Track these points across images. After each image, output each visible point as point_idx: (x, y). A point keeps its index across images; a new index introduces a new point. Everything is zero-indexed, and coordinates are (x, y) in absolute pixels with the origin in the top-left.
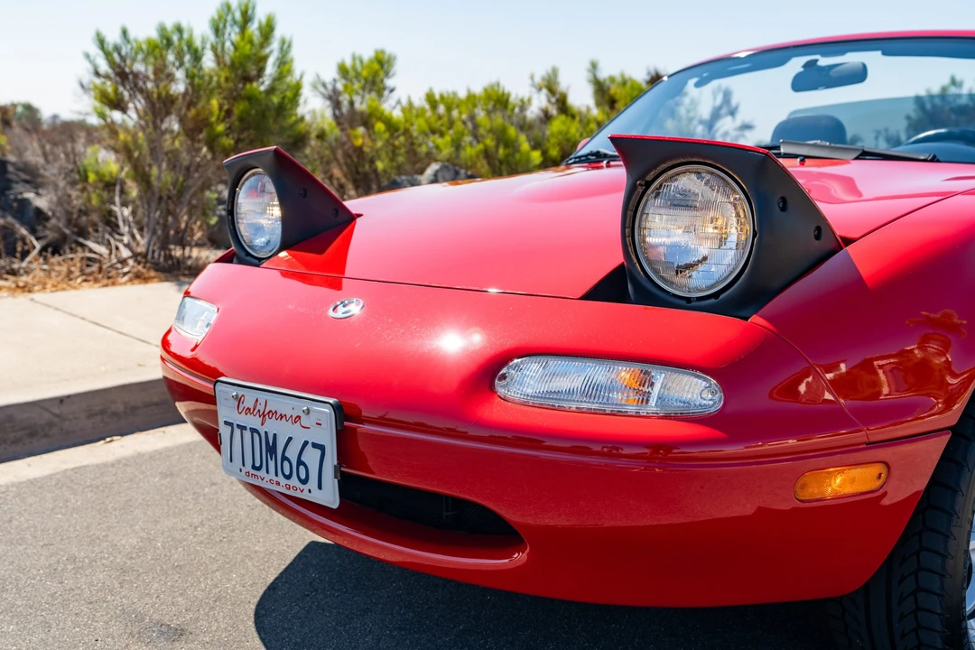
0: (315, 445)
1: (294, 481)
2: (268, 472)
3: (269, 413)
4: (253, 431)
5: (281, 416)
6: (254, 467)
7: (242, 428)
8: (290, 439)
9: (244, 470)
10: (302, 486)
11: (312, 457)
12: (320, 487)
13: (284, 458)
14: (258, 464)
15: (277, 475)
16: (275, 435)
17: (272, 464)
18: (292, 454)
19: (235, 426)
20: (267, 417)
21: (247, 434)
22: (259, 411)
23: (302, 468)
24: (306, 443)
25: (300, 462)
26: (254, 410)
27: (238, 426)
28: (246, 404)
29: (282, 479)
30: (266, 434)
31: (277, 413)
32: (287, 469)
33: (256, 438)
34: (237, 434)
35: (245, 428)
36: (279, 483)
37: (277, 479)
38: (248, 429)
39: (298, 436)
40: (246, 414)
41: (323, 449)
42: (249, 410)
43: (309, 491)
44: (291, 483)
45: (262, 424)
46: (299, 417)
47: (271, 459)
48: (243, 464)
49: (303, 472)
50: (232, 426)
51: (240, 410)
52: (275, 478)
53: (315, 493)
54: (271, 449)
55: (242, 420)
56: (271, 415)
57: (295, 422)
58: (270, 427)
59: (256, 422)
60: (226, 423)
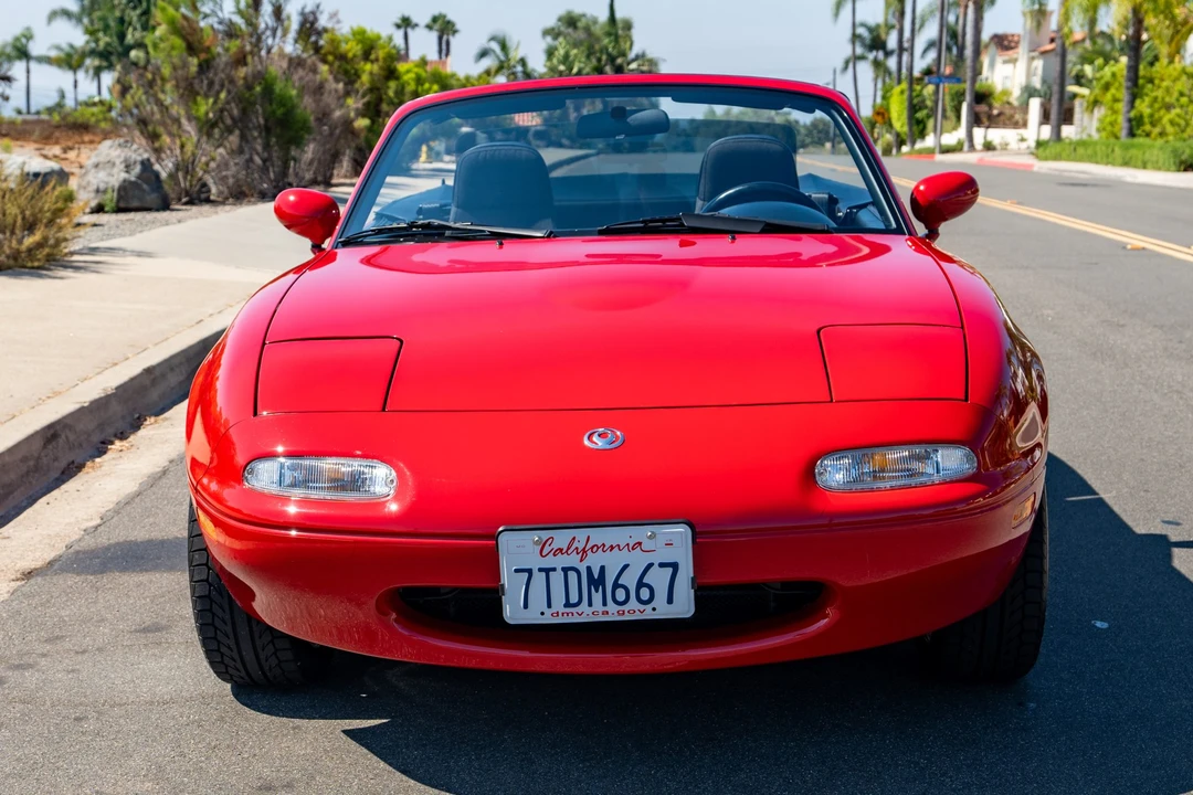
0: (662, 565)
1: (633, 604)
2: (590, 604)
3: (592, 548)
4: (565, 570)
5: (612, 548)
6: (568, 604)
7: (547, 571)
8: (626, 567)
9: (548, 612)
10: (642, 607)
11: (659, 579)
12: (670, 601)
13: (618, 585)
14: (574, 598)
15: (605, 604)
16: (602, 568)
17: (597, 597)
18: (630, 580)
19: (535, 572)
20: (589, 552)
21: (557, 578)
22: (577, 548)
23: (644, 590)
24: (650, 565)
25: (640, 584)
26: (568, 549)
27: (540, 570)
28: (555, 546)
29: (612, 607)
30: (589, 568)
31: (604, 545)
32: (621, 595)
33: (572, 576)
34: (539, 578)
35: (554, 569)
36: (607, 613)
37: (605, 609)
38: (559, 569)
39: (638, 562)
40: (555, 555)
41: (675, 566)
42: (561, 550)
43: (654, 609)
44: (626, 608)
45: (581, 561)
46: (640, 544)
47: (597, 591)
48: (549, 606)
49: (645, 594)
50: (530, 571)
51: (544, 553)
52: (602, 609)
53: (661, 610)
54: (597, 581)
55: (548, 562)
56: (595, 549)
57: (633, 549)
58: (595, 561)
59: (572, 560)
60: (517, 571)
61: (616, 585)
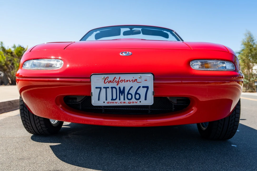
0: (143, 87)
1: (134, 100)
2: (120, 100)
3: (121, 81)
4: (112, 88)
5: (127, 81)
6: (112, 99)
7: (106, 88)
8: (132, 87)
9: (106, 102)
10: (136, 101)
11: (142, 91)
12: (146, 99)
14: (114, 98)
15: (124, 99)
16: (124, 88)
17: (122, 97)
18: (133, 92)
19: (102, 88)
20: (120, 82)
21: (109, 90)
22: (116, 81)
24: (139, 87)
25: (136, 93)
26: (113, 81)
27: (104, 88)
28: (109, 80)
29: (127, 101)
30: (120, 88)
31: (125, 80)
32: (130, 97)
33: (114, 90)
34: (103, 90)
35: (108, 88)
36: (125, 103)
37: (124, 101)
38: (110, 88)
39: (135, 86)
40: (109, 83)
41: (147, 88)
42: (111, 81)
43: (140, 102)
44: (131, 101)
45: (117, 85)
46: (136, 80)
47: (122, 95)
48: (106, 100)
49: (137, 96)
50: (100, 88)
51: (105, 82)
52: (123, 101)
53: (143, 102)
54: (122, 92)
55: (107, 85)
56: (122, 81)
57: (134, 82)
58: (122, 85)
59: (114, 85)
60: (96, 88)
61: (128, 93)
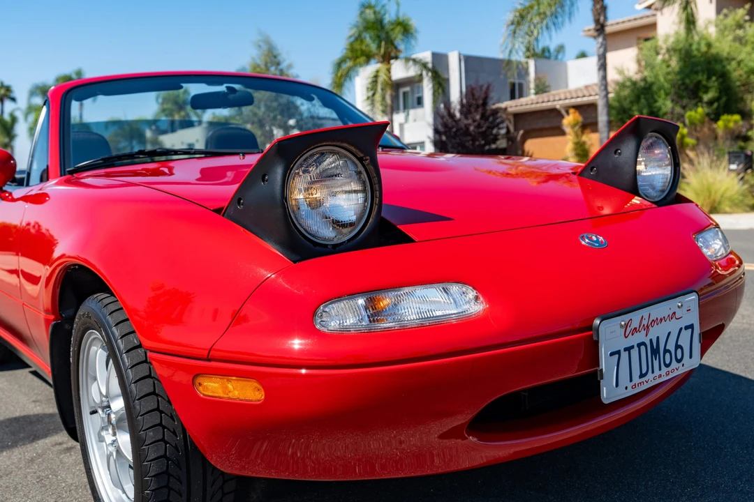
0: (687, 328)
1: (674, 364)
2: (653, 372)
3: (651, 323)
4: (639, 346)
5: (661, 320)
6: (641, 375)
7: (629, 348)
8: (669, 334)
9: (630, 386)
10: (678, 365)
12: (691, 355)
13: (666, 351)
14: (644, 369)
15: (660, 369)
16: (658, 338)
17: (656, 363)
18: (672, 344)
19: (622, 352)
20: (650, 327)
22: (644, 325)
23: (679, 351)
24: (680, 330)
25: (678, 347)
26: (639, 327)
27: (625, 349)
28: (632, 326)
29: (664, 370)
30: (651, 340)
31: (657, 318)
32: (668, 359)
33: (643, 350)
34: (625, 355)
35: (632, 347)
36: (661, 375)
38: (636, 346)
39: (675, 328)
40: (633, 335)
41: (692, 327)
42: (636, 329)
43: (683, 364)
45: (646, 335)
46: (675, 313)
47: (656, 359)
48: (631, 381)
49: (679, 354)
50: (618, 352)
51: (627, 335)
52: (659, 372)
53: (687, 364)
54: (655, 351)
55: (629, 342)
56: (653, 323)
57: (671, 319)
58: (654, 333)
60: (612, 354)
